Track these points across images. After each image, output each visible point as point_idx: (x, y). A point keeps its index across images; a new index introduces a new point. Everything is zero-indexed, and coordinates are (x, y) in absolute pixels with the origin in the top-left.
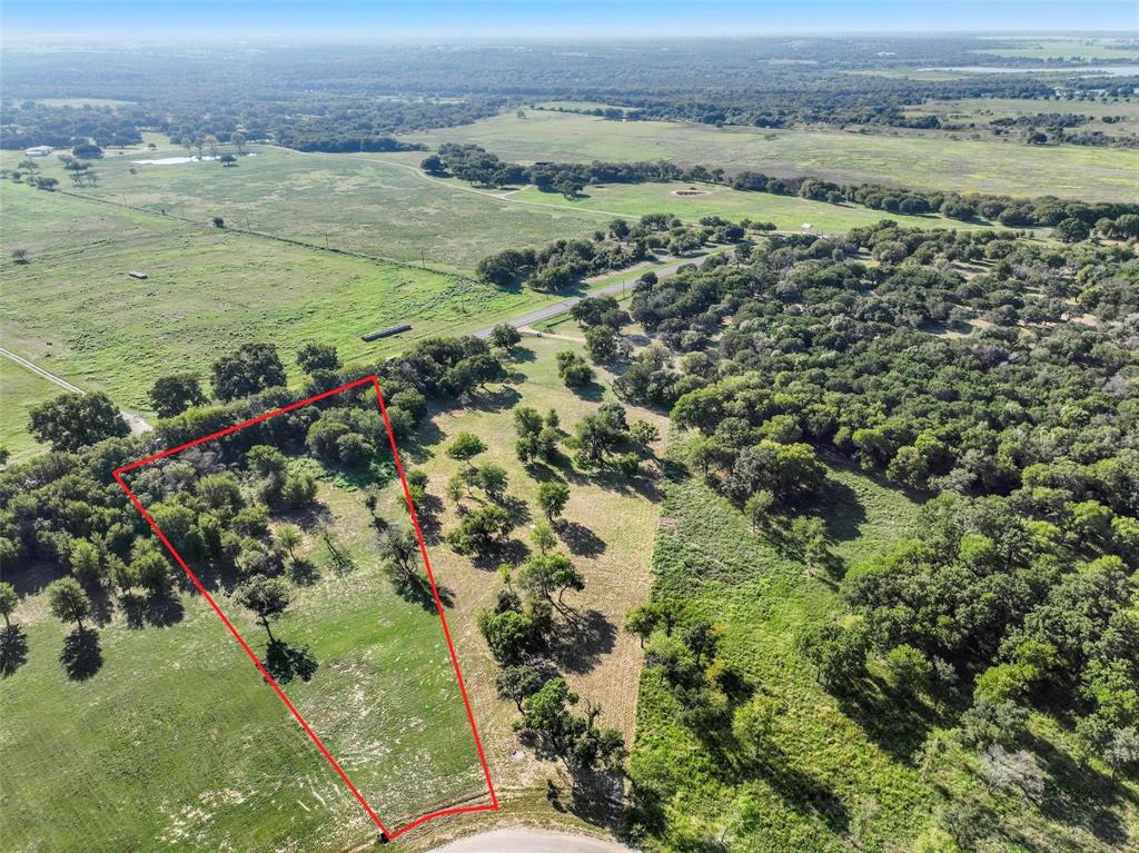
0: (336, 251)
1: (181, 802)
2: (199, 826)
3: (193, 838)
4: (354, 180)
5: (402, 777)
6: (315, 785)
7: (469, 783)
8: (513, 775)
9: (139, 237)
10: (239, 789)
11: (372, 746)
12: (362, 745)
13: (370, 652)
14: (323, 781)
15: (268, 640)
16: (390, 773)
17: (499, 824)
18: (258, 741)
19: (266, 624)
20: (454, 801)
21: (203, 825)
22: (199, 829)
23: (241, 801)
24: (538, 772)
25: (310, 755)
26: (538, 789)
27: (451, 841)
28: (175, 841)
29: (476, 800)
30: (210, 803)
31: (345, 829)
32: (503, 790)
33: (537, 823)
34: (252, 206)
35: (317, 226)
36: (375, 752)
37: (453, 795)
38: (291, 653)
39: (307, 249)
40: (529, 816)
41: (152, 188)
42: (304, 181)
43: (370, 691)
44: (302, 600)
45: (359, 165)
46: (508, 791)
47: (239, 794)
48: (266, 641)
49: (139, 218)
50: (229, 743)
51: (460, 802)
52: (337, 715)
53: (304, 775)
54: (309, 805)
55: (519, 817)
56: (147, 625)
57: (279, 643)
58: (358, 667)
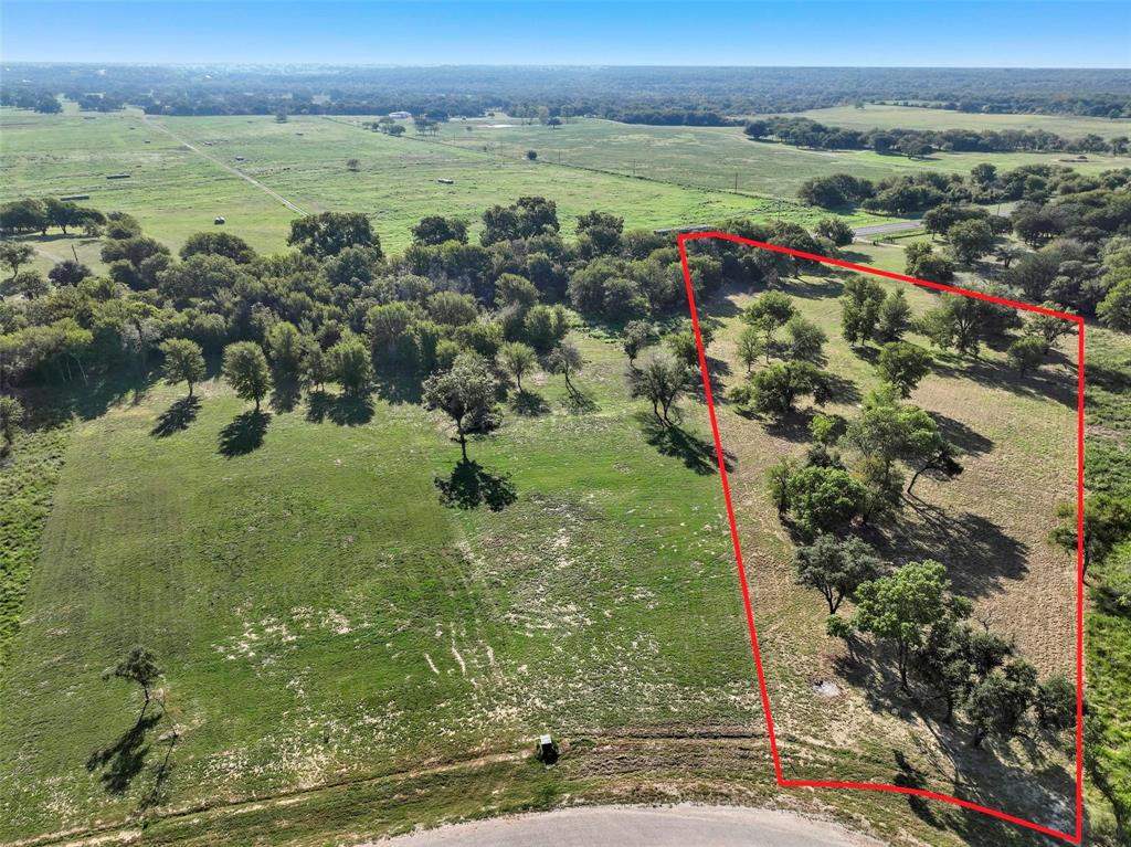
0: (641, 178)
1: (266, 609)
2: (272, 647)
3: (258, 661)
4: (671, 141)
5: (603, 667)
6: (459, 639)
7: (724, 707)
8: (813, 718)
9: (457, 162)
10: (348, 616)
11: (564, 609)
12: (549, 604)
13: (592, 496)
14: (472, 638)
15: (460, 458)
16: (585, 654)
17: (780, 799)
18: (400, 562)
19: (463, 442)
20: (690, 730)
21: (279, 647)
22: (272, 651)
23: (345, 631)
24: (868, 727)
25: (466, 599)
26: (869, 760)
27: (675, 800)
28: (232, 657)
29: (736, 742)
30: (302, 621)
31: (485, 718)
32: (792, 740)
33: (866, 823)
34: (567, 151)
35: (626, 164)
36: (567, 618)
37: (691, 721)
38: (484, 477)
39: (612, 177)
40: (847, 803)
41: (481, 138)
42: (623, 139)
43: (581, 539)
44: (515, 427)
45: (679, 133)
46: (804, 744)
47: (345, 622)
48: (457, 459)
49: (461, 153)
50: (362, 557)
51: (703, 736)
52: (522, 557)
53: (448, 622)
54: (440, 666)
55: (826, 800)
56: (326, 420)
57: (473, 464)
58: (569, 509)
